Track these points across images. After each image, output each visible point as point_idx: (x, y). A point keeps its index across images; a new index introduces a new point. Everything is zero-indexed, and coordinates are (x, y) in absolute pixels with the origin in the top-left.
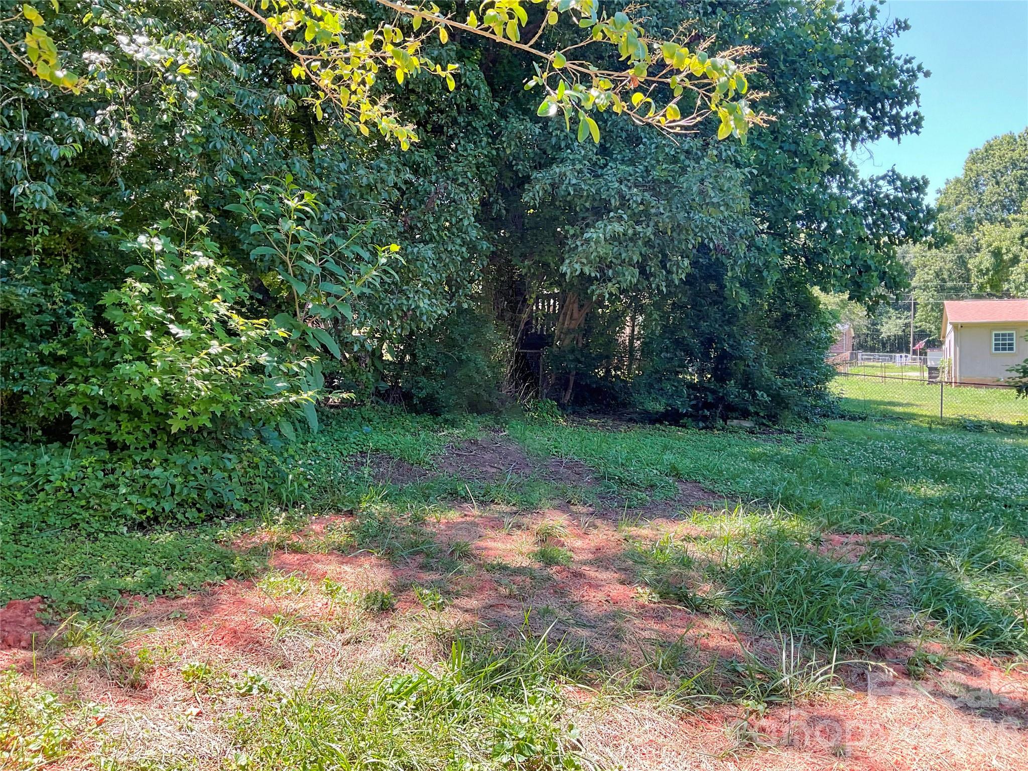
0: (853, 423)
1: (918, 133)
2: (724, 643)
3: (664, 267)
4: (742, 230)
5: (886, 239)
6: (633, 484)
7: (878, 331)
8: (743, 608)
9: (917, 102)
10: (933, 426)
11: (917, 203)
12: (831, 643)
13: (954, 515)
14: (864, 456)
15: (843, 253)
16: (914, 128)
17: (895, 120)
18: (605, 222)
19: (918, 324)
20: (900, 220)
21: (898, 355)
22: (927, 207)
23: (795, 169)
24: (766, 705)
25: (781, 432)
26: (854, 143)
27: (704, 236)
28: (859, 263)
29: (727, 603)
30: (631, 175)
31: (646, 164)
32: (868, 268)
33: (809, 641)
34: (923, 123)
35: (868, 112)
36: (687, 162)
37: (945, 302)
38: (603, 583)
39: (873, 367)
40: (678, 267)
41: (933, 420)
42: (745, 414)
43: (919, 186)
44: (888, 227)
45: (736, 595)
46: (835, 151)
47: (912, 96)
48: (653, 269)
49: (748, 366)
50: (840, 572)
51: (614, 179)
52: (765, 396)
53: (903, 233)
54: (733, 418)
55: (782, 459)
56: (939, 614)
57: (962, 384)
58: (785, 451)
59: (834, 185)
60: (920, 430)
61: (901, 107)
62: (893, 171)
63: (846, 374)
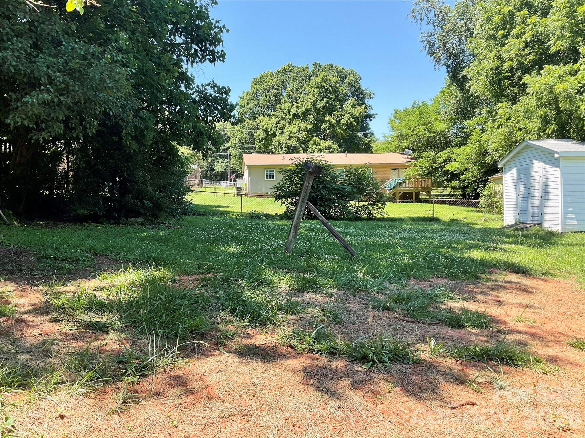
0: (199, 217)
1: (224, 62)
2: (116, 346)
3: (81, 124)
4: (129, 106)
5: (211, 118)
6: (63, 260)
7: (213, 169)
8: (128, 324)
9: (223, 45)
10: (238, 217)
11: (226, 100)
12: (177, 336)
13: (243, 260)
14: (203, 234)
15: (188, 124)
16: (221, 59)
17: (212, 52)
18: (38, 92)
19: (232, 166)
20: (217, 109)
21: (222, 182)
22: (231, 103)
23: (159, 73)
24: (138, 377)
25: (159, 223)
26: (192, 63)
27: (106, 107)
28: (197, 130)
29: (119, 323)
30: (55, 64)
31: (65, 58)
32: (202, 133)
33: (165, 336)
34: (226, 57)
35: (199, 47)
36: (92, 60)
37: (244, 154)
38: (38, 324)
39: (210, 188)
40: (90, 124)
41: (238, 214)
42: (138, 215)
43: (226, 91)
44: (212, 112)
45: (125, 318)
46: (182, 66)
47: (220, 41)
48: (74, 125)
49: (139, 186)
50: (185, 295)
51: (43, 65)
52: (149, 203)
53: (219, 116)
54: (131, 217)
55: (158, 238)
56: (233, 311)
57: (252, 196)
58: (161, 233)
59: (183, 85)
60: (232, 219)
61: (215, 47)
62: (213, 82)
63: (194, 191)
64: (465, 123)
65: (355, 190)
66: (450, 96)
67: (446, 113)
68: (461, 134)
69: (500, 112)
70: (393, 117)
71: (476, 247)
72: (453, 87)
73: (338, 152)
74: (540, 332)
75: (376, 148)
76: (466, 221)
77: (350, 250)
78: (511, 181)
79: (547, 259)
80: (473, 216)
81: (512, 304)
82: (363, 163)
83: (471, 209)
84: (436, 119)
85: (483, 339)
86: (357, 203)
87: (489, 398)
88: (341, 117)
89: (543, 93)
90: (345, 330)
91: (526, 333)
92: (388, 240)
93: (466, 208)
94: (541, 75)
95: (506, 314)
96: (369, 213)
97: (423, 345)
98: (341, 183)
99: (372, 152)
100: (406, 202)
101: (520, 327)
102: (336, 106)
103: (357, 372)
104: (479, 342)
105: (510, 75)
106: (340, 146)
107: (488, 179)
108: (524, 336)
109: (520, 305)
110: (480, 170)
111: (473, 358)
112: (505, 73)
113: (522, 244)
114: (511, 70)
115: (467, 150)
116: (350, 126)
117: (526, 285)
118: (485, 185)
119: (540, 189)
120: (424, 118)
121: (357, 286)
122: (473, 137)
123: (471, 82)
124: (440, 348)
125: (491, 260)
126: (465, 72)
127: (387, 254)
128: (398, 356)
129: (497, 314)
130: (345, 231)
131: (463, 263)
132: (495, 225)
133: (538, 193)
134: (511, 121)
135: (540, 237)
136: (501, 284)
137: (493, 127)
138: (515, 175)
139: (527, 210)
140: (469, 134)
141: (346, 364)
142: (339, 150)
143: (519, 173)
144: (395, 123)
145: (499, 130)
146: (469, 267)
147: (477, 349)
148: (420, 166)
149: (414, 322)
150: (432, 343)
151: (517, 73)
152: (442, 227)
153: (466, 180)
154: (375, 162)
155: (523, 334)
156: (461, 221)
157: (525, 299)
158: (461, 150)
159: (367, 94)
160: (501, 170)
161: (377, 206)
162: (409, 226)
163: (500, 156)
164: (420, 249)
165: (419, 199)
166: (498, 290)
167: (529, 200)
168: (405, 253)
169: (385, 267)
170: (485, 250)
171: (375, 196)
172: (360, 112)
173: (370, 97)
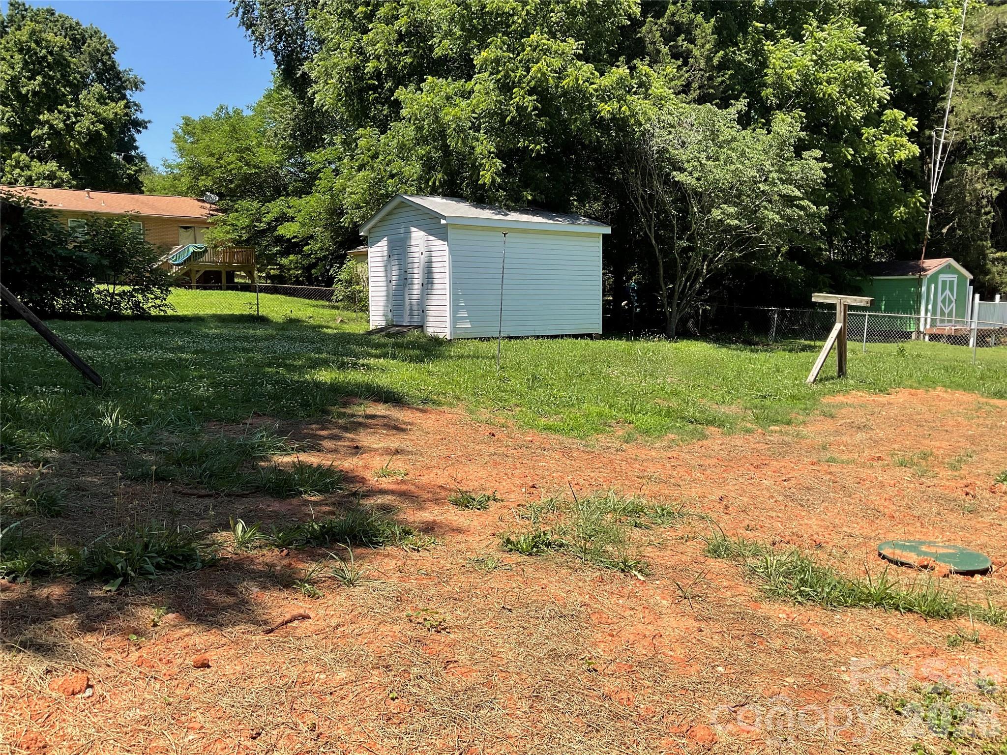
64: (309, 157)
65: (106, 262)
66: (281, 105)
67: (276, 135)
68: (302, 175)
69: (362, 142)
70: (180, 130)
71: (325, 363)
72: (287, 92)
73: (70, 188)
74: (412, 488)
75: (150, 185)
76: (312, 321)
77: (91, 375)
78: (380, 259)
79: (429, 380)
80: (322, 314)
81: (376, 450)
82: (120, 211)
83: (321, 302)
84: (260, 144)
85: (327, 509)
86: (111, 288)
87: (330, 602)
88: (76, 117)
89: (424, 121)
90: (70, 527)
91: (393, 492)
92: (171, 355)
93: (313, 302)
94: (422, 90)
95: (366, 467)
96: (137, 305)
97: (224, 533)
98: (75, 247)
99: (142, 192)
100: (211, 288)
101: (385, 483)
102: (64, 95)
103: (92, 599)
104: (320, 515)
105: (377, 83)
106: (74, 176)
107: (346, 255)
108: (389, 497)
109: (388, 452)
110: (334, 239)
111: (308, 542)
112: (370, 79)
113: (394, 357)
114: (377, 75)
115: (312, 203)
116: (94, 137)
117: (397, 420)
118: (342, 264)
119: (421, 273)
120: (238, 140)
121: (101, 441)
122: (322, 182)
123: (315, 87)
124: (254, 534)
125: (347, 383)
126: (305, 67)
127: (168, 380)
128: (176, 559)
129: (352, 467)
130: (85, 339)
131: (302, 390)
132: (357, 328)
133: (417, 279)
134: (378, 160)
135: (420, 347)
136: (361, 420)
137: (352, 168)
138: (386, 248)
139: (403, 305)
140: (315, 176)
141: (68, 589)
142: (74, 182)
143: (391, 247)
144: (186, 141)
145: (361, 174)
146: (312, 395)
147: (316, 527)
148: (233, 225)
149: (211, 496)
150: (239, 528)
151: (387, 83)
152: (270, 331)
153: (311, 254)
154: (146, 211)
155: (388, 494)
156: (303, 321)
157: (394, 442)
158: (303, 201)
159: (128, 80)
160: (363, 241)
161: (152, 294)
162: (214, 331)
163: (363, 217)
164: (231, 369)
165: (234, 283)
166: (355, 430)
167: (406, 289)
168: (201, 377)
169: (162, 404)
170: (339, 368)
171: (148, 275)
172: (116, 114)
173: (137, 88)
